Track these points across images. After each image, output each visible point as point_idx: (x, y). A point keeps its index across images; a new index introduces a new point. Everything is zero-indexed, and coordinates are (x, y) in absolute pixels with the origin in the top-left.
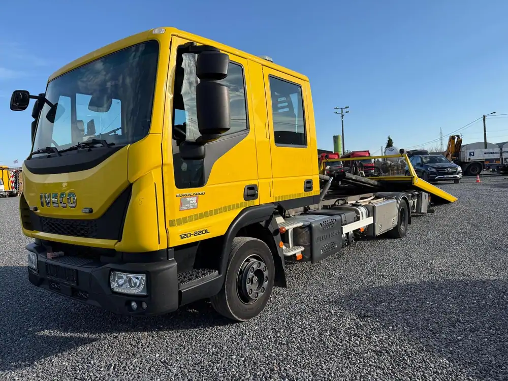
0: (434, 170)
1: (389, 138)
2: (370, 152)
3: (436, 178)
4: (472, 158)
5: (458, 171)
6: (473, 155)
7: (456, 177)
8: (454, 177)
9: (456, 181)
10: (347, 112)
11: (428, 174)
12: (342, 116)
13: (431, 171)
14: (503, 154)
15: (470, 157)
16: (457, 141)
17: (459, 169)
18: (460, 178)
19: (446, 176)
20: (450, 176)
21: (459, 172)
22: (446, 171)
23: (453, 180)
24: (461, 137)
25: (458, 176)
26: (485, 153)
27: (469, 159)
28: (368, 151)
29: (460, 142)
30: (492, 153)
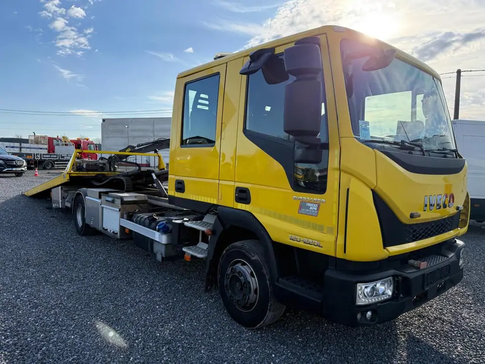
0: (1, 162)
3: (4, 171)
5: (24, 164)
7: (22, 170)
14: (22, 149)
18: (25, 171)
20: (17, 169)
22: (14, 164)
26: (6, 147)
30: (12, 147)
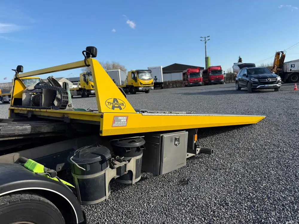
0: (256, 80)
1: (240, 57)
2: (221, 67)
3: (257, 87)
4: (293, 69)
5: (277, 81)
6: (294, 67)
7: (276, 86)
8: (274, 86)
9: (276, 89)
10: (208, 40)
11: (251, 84)
12: (206, 42)
13: (254, 81)
15: (291, 68)
16: (281, 56)
17: (279, 78)
18: (279, 87)
19: (266, 86)
20: (270, 85)
21: (279, 82)
22: (267, 81)
23: (273, 88)
24: (284, 53)
25: (277, 85)
27: (291, 70)
28: (220, 66)
29: (283, 57)
